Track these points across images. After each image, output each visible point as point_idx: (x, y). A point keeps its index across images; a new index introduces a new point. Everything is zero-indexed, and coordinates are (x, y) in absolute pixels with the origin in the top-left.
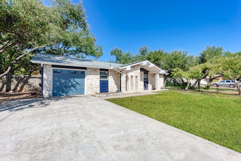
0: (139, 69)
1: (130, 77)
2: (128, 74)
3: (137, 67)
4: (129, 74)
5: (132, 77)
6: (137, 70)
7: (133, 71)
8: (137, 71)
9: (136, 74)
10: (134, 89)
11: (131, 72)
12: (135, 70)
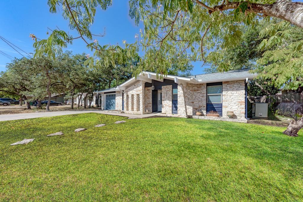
0: (141, 85)
1: (130, 96)
2: (128, 93)
3: (138, 83)
4: (130, 93)
5: (133, 95)
6: (138, 87)
7: (133, 89)
8: (138, 89)
9: (137, 91)
10: (135, 109)
11: (131, 90)
12: (135, 87)
